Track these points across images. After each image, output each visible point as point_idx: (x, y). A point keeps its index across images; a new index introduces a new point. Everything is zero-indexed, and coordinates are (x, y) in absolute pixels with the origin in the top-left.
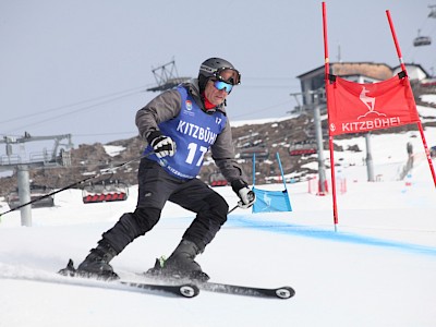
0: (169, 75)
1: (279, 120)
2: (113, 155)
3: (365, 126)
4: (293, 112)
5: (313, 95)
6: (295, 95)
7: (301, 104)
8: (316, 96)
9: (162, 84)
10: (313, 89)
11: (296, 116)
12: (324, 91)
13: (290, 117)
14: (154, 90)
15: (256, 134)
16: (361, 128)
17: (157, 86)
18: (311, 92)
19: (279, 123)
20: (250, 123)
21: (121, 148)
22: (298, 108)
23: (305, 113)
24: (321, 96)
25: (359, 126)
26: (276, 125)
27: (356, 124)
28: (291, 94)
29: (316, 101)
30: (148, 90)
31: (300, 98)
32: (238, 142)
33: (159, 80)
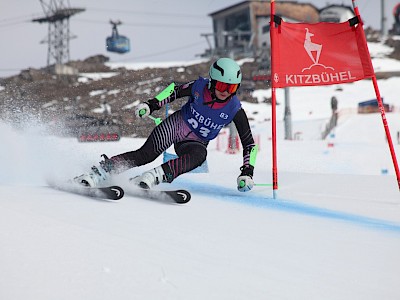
0: (58, 4)
1: (187, 64)
3: (311, 79)
4: (203, 56)
5: (226, 37)
6: (206, 36)
7: (213, 46)
8: (230, 38)
9: (51, 14)
10: (227, 28)
11: (206, 60)
12: (240, 33)
13: (199, 61)
14: (41, 21)
15: (159, 79)
16: (306, 82)
17: (43, 16)
18: (225, 33)
19: (186, 68)
20: (152, 65)
22: (208, 52)
24: (236, 38)
25: (304, 79)
26: (181, 70)
27: (301, 76)
28: (202, 35)
29: (230, 44)
30: (34, 21)
31: (212, 39)
32: (138, 87)
33: (47, 9)
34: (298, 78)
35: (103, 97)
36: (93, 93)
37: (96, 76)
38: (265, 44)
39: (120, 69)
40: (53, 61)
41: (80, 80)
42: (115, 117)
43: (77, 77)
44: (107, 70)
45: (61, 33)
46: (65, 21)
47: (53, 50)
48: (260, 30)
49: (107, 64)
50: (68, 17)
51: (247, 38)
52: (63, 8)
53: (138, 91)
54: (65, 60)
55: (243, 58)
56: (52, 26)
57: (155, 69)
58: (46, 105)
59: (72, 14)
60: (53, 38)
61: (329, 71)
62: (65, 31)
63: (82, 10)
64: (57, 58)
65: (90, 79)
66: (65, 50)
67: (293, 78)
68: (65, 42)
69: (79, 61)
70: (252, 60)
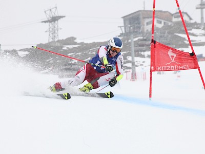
0: (53, 14)
2: (22, 56)
3: (170, 68)
5: (130, 27)
6: (120, 27)
7: (124, 32)
8: (132, 28)
9: (50, 19)
10: (130, 24)
12: (136, 25)
14: (45, 22)
16: (167, 70)
17: (47, 20)
18: (129, 26)
21: (27, 53)
22: (122, 34)
23: (126, 37)
24: (134, 28)
27: (165, 67)
28: (119, 27)
29: (132, 31)
30: (43, 22)
31: (123, 28)
32: (90, 51)
33: (48, 17)
34: (164, 68)
35: (74, 56)
36: (69, 54)
37: (71, 47)
38: (147, 30)
39: (81, 43)
40: (51, 40)
41: (63, 48)
42: (79, 65)
43: (62, 47)
44: (76, 44)
45: (55, 27)
46: (56, 22)
47: (51, 35)
48: (145, 24)
49: (75, 41)
50: (58, 20)
51: (139, 28)
52: (55, 16)
53: (90, 53)
54: (56, 40)
55: (137, 37)
56: (51, 24)
57: (97, 43)
58: (48, 60)
59: (59, 19)
60: (51, 29)
61: (179, 65)
62: (56, 26)
63: (64, 17)
64: (53, 39)
65: (68, 48)
66: (56, 35)
67: (161, 68)
68: (56, 31)
69: (63, 40)
70: (142, 38)
